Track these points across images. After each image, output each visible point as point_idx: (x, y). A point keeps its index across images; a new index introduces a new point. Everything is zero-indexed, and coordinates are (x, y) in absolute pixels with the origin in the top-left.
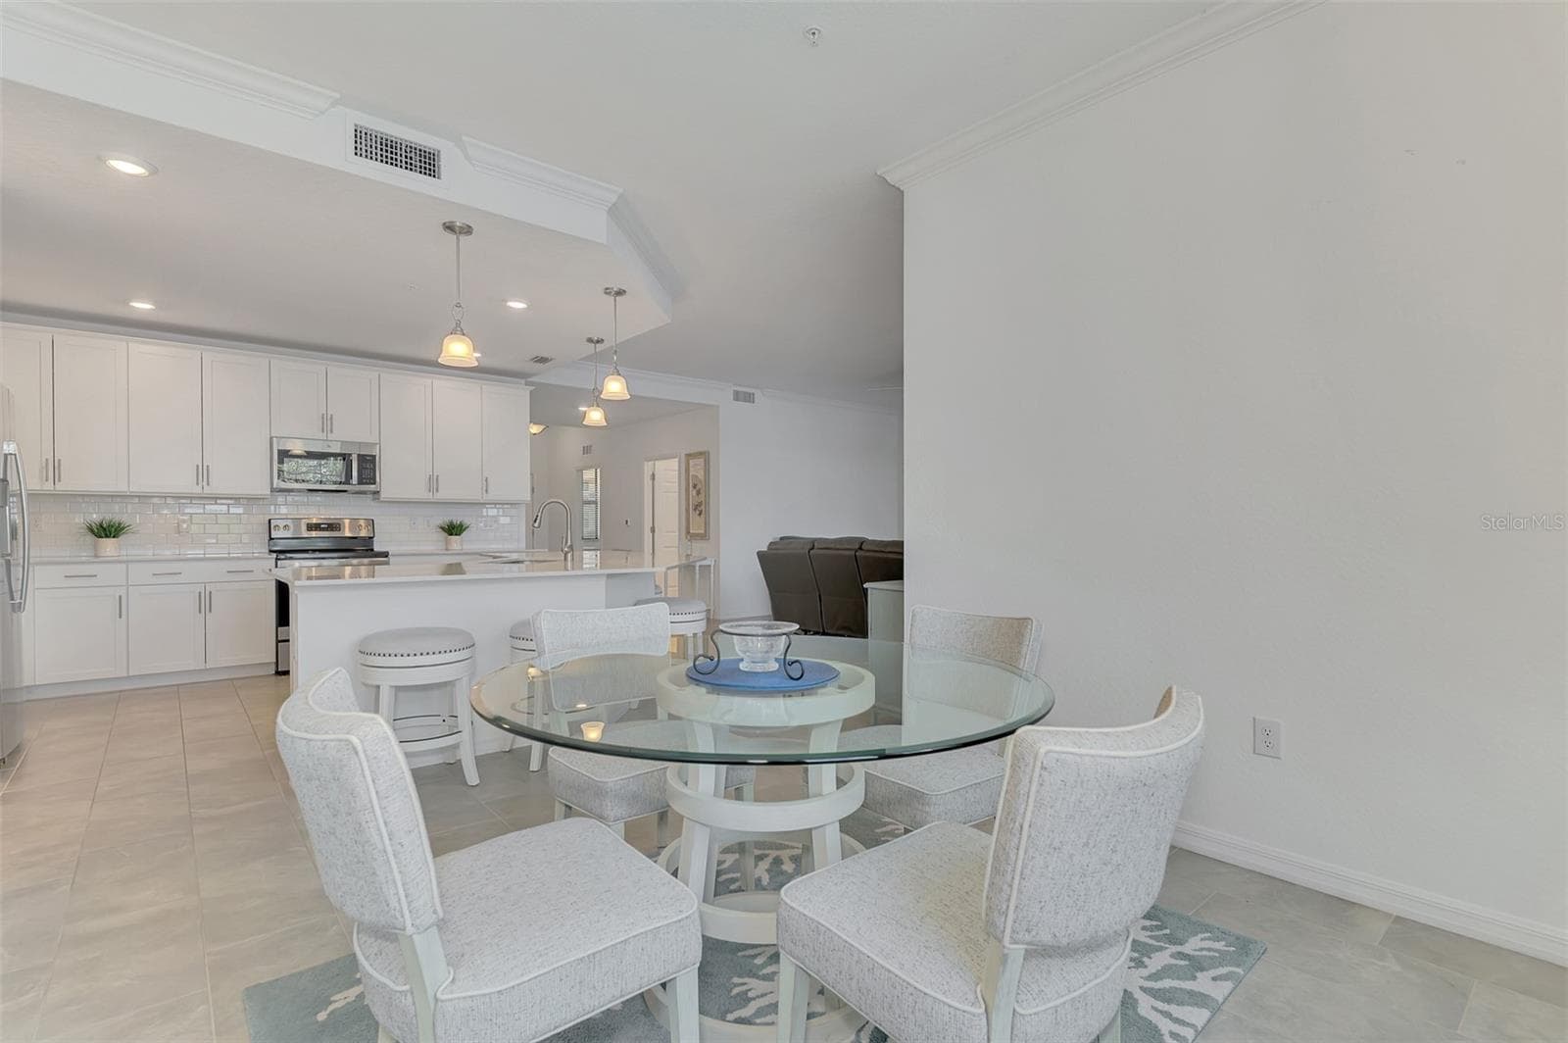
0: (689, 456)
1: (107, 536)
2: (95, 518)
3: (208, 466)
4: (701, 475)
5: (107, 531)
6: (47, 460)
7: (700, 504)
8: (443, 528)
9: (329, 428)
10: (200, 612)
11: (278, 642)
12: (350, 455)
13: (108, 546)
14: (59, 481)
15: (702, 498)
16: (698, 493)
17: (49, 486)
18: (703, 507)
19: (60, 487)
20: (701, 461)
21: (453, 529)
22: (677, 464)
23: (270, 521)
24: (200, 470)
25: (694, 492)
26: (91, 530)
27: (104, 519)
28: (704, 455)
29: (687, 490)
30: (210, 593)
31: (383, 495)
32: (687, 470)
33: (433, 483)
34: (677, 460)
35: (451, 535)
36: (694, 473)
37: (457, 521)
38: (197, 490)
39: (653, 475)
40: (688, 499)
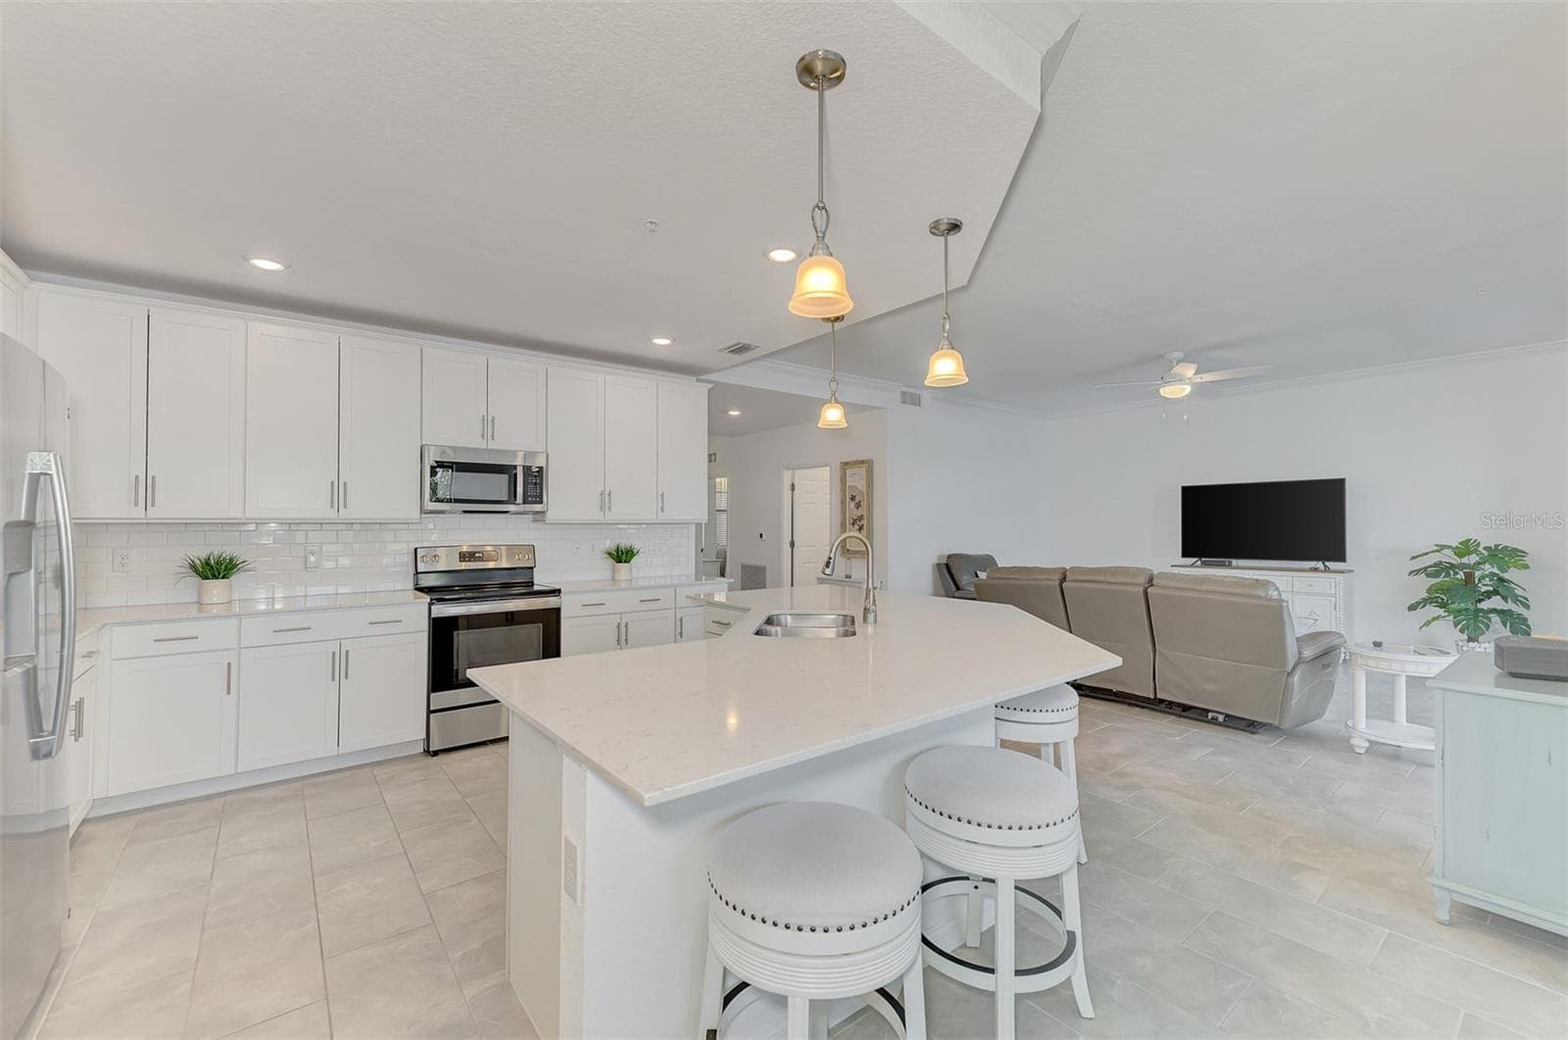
0: (845, 465)
1: (215, 577)
2: (200, 553)
3: (345, 483)
4: (862, 485)
5: (215, 569)
6: (137, 477)
7: (861, 518)
8: (610, 554)
9: (490, 434)
10: (333, 679)
11: (430, 712)
12: (515, 467)
13: (216, 589)
14: (153, 505)
15: (863, 511)
16: (858, 505)
17: (138, 513)
18: (864, 522)
19: (154, 513)
20: (862, 471)
21: (622, 556)
22: (828, 474)
23: (416, 549)
24: (336, 486)
25: (853, 505)
26: (193, 567)
27: (212, 553)
28: (868, 464)
29: (843, 503)
30: (347, 652)
31: (550, 516)
32: (843, 481)
33: (605, 500)
34: (828, 468)
35: (620, 562)
36: (852, 484)
37: (625, 543)
38: (331, 514)
39: (793, 485)
40: (843, 513)
